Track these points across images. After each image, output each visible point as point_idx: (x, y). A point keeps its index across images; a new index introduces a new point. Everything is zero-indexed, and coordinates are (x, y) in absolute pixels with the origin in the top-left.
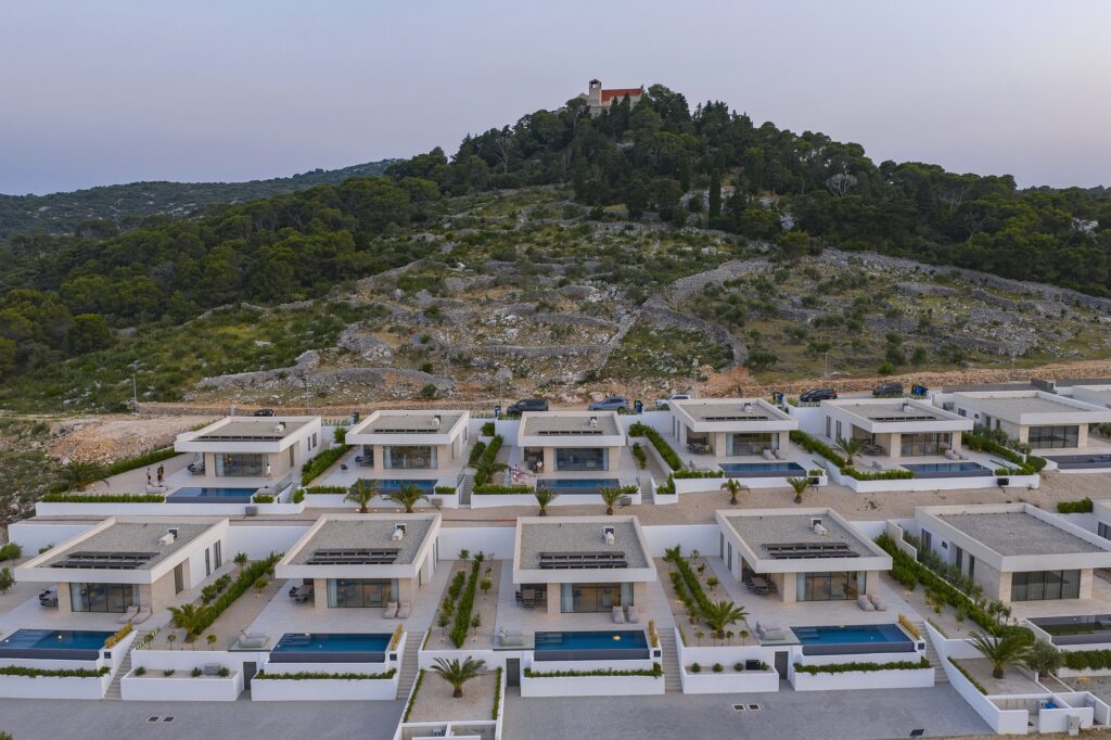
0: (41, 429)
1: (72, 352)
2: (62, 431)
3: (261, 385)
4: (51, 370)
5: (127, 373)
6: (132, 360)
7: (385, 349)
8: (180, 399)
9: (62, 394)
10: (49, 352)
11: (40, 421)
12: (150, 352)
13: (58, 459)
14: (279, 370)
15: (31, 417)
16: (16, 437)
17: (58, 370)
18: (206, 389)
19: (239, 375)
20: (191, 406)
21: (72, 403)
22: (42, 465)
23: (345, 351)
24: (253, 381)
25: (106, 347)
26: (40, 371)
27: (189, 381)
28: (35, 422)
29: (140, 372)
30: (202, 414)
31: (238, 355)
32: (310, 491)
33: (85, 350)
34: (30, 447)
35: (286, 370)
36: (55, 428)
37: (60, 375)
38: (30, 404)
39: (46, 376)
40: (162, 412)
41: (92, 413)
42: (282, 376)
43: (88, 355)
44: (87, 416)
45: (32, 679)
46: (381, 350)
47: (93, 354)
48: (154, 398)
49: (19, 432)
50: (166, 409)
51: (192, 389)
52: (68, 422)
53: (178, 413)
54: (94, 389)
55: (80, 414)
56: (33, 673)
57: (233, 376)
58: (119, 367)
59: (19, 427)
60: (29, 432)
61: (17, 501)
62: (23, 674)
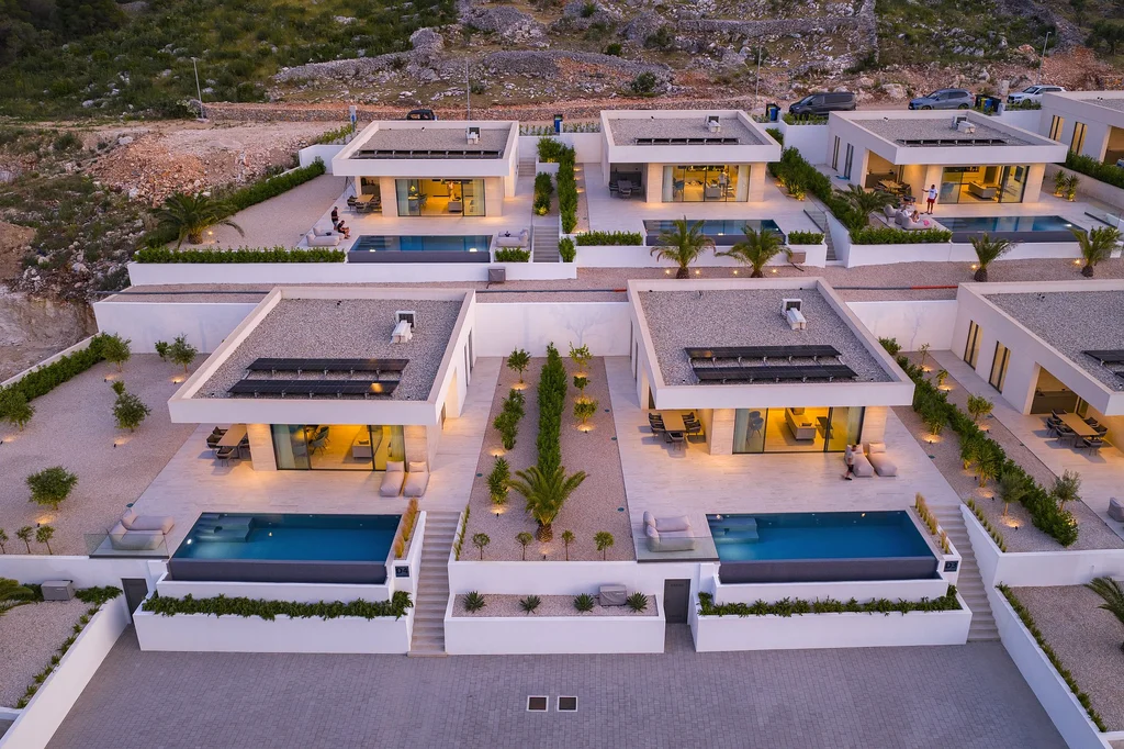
0: (67, 144)
1: (69, 33)
2: (102, 146)
3: (372, 77)
4: (46, 59)
5: (166, 62)
6: (162, 44)
7: (533, 27)
8: (261, 97)
9: (75, 92)
10: (35, 34)
11: (63, 131)
12: (184, 33)
13: (119, 190)
14: (394, 56)
15: (46, 125)
16: (32, 155)
17: (56, 58)
18: (291, 83)
19: (332, 64)
20: (282, 107)
21: (95, 105)
22: (96, 199)
23: (471, 29)
24: (357, 73)
25: (116, 27)
26: (30, 60)
27: (263, 71)
28: (55, 132)
29: (181, 59)
30: (307, 119)
31: (319, 34)
32: (584, 241)
33: (89, 31)
34: (64, 171)
35: (404, 55)
36: (89, 141)
37: (62, 67)
38: (33, 107)
39: (41, 68)
40: (243, 118)
41: (136, 118)
42: (398, 65)
43: (93, 37)
44: (130, 123)
45: (269, 622)
46: (526, 28)
47: (100, 35)
48: (221, 97)
49: (34, 148)
50: (249, 112)
51: (271, 83)
52: (107, 132)
53: (270, 119)
54: (121, 85)
55: (117, 120)
56: (268, 610)
57: (324, 64)
58: (147, 53)
59: (34, 140)
60: (51, 148)
61: (81, 257)
62: (247, 613)
